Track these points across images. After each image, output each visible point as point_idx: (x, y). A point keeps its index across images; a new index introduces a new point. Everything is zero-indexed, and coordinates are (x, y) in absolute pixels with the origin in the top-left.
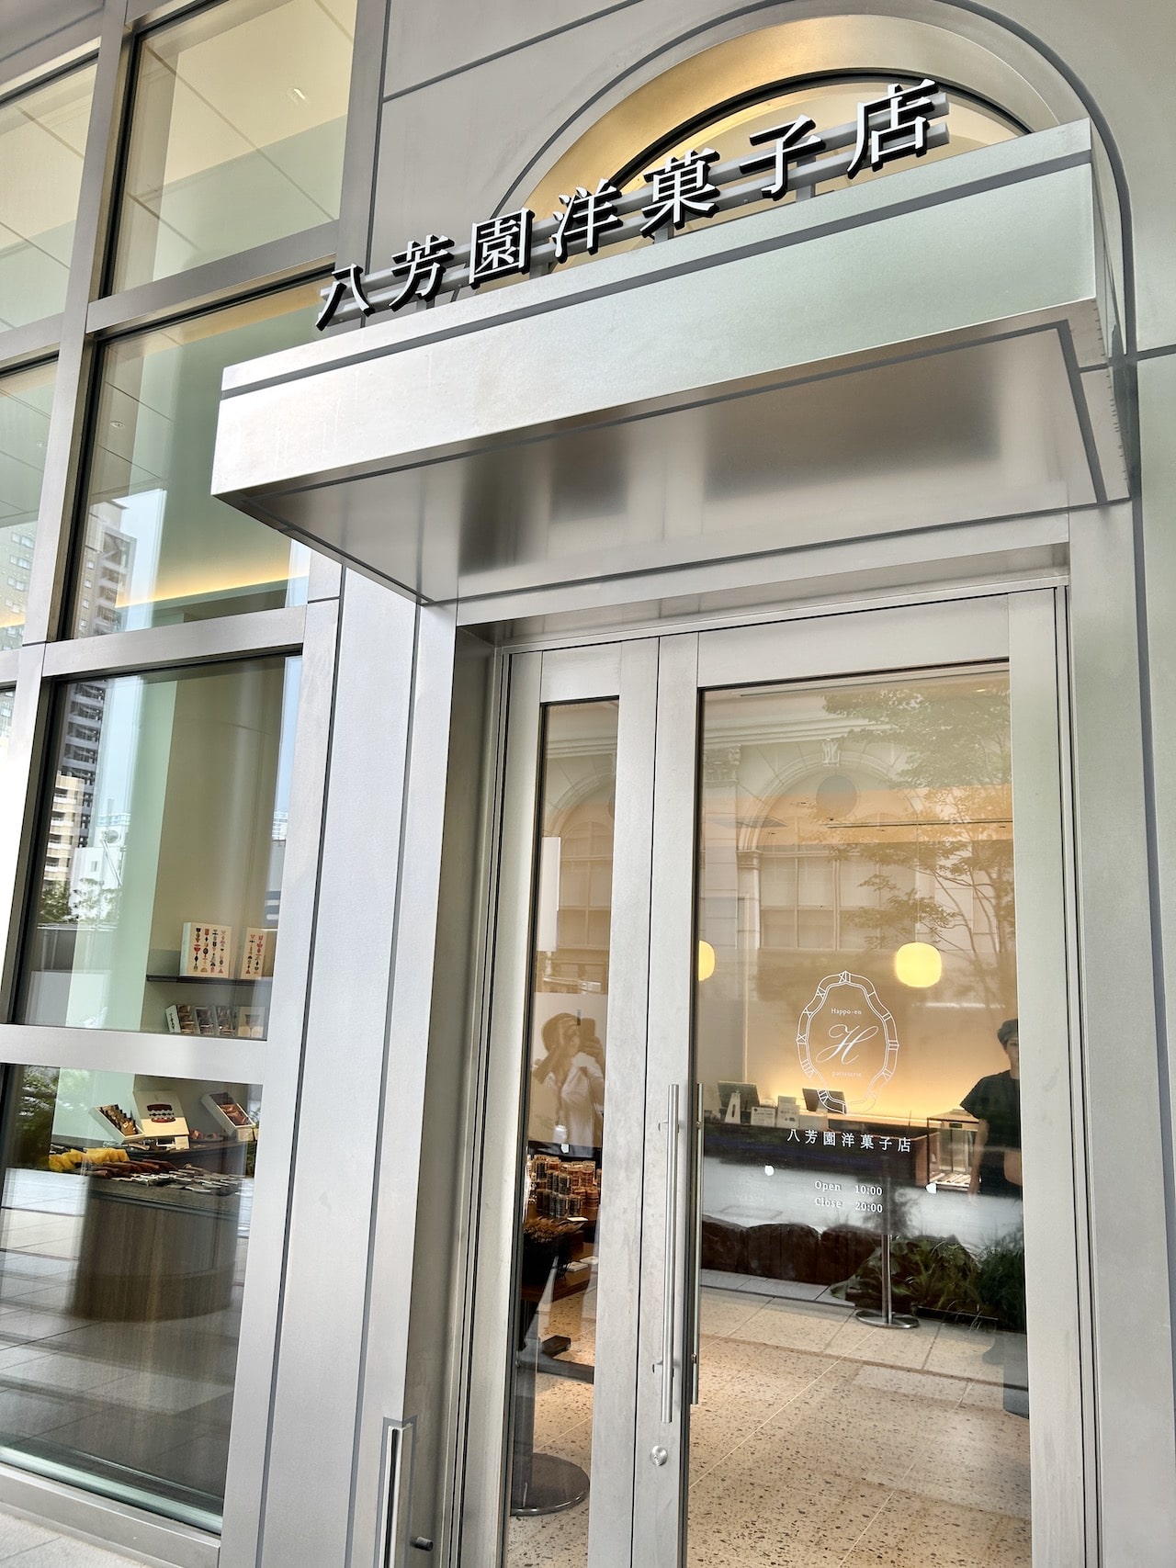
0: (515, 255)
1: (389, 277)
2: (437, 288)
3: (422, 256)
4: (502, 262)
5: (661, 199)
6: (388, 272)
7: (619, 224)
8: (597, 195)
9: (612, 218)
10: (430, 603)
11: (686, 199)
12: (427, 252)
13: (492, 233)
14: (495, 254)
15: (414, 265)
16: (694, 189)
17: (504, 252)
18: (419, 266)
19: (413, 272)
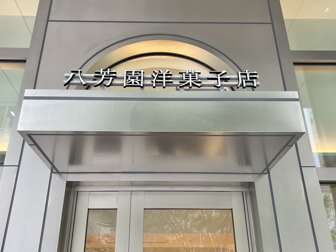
0: (140, 82)
1: (93, 76)
2: (111, 84)
3: (106, 74)
4: (135, 83)
5: (186, 80)
6: (93, 75)
7: (172, 82)
8: (166, 73)
9: (171, 81)
10: (58, 172)
11: (194, 82)
12: (108, 73)
13: (132, 74)
14: (133, 80)
15: (103, 76)
16: (195, 80)
17: (136, 80)
18: (105, 76)
19: (103, 78)
